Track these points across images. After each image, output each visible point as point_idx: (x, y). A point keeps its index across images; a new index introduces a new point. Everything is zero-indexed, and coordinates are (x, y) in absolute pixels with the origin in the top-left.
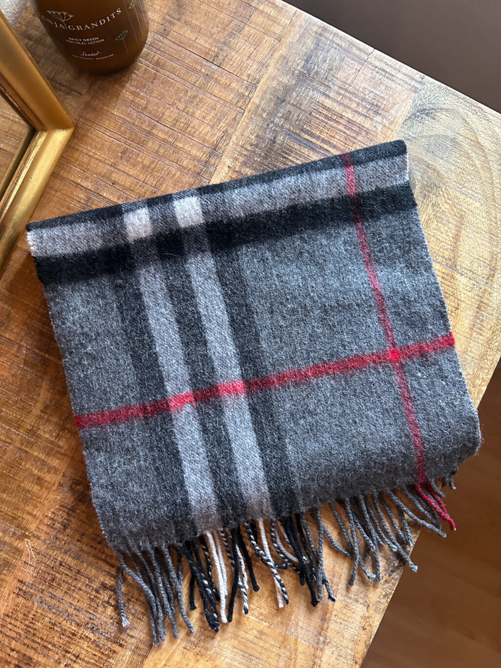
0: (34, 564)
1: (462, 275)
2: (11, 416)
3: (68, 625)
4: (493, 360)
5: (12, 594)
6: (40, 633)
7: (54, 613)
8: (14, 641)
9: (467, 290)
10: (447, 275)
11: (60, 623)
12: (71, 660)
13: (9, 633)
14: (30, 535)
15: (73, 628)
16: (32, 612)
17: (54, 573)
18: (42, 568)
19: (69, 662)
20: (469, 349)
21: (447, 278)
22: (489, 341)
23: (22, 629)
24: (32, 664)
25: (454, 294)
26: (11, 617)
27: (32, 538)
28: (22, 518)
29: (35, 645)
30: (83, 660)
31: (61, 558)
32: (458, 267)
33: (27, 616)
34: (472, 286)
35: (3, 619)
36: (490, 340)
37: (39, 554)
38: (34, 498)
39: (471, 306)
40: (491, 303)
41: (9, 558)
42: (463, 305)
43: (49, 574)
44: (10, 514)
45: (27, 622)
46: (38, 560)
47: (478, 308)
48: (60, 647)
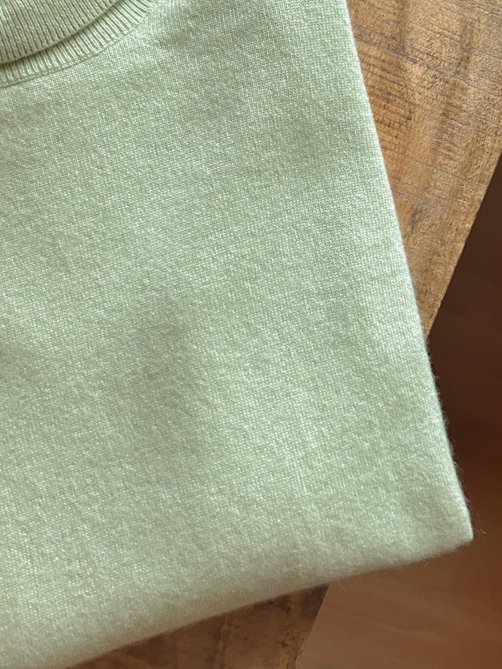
1: (415, 63)
4: (473, 198)
9: (425, 87)
10: (391, 64)
20: (432, 184)
21: (389, 69)
22: (465, 169)
25: (403, 94)
32: (408, 50)
34: (431, 80)
36: (466, 167)
39: (432, 112)
40: (465, 106)
42: (418, 112)
47: (443, 114)
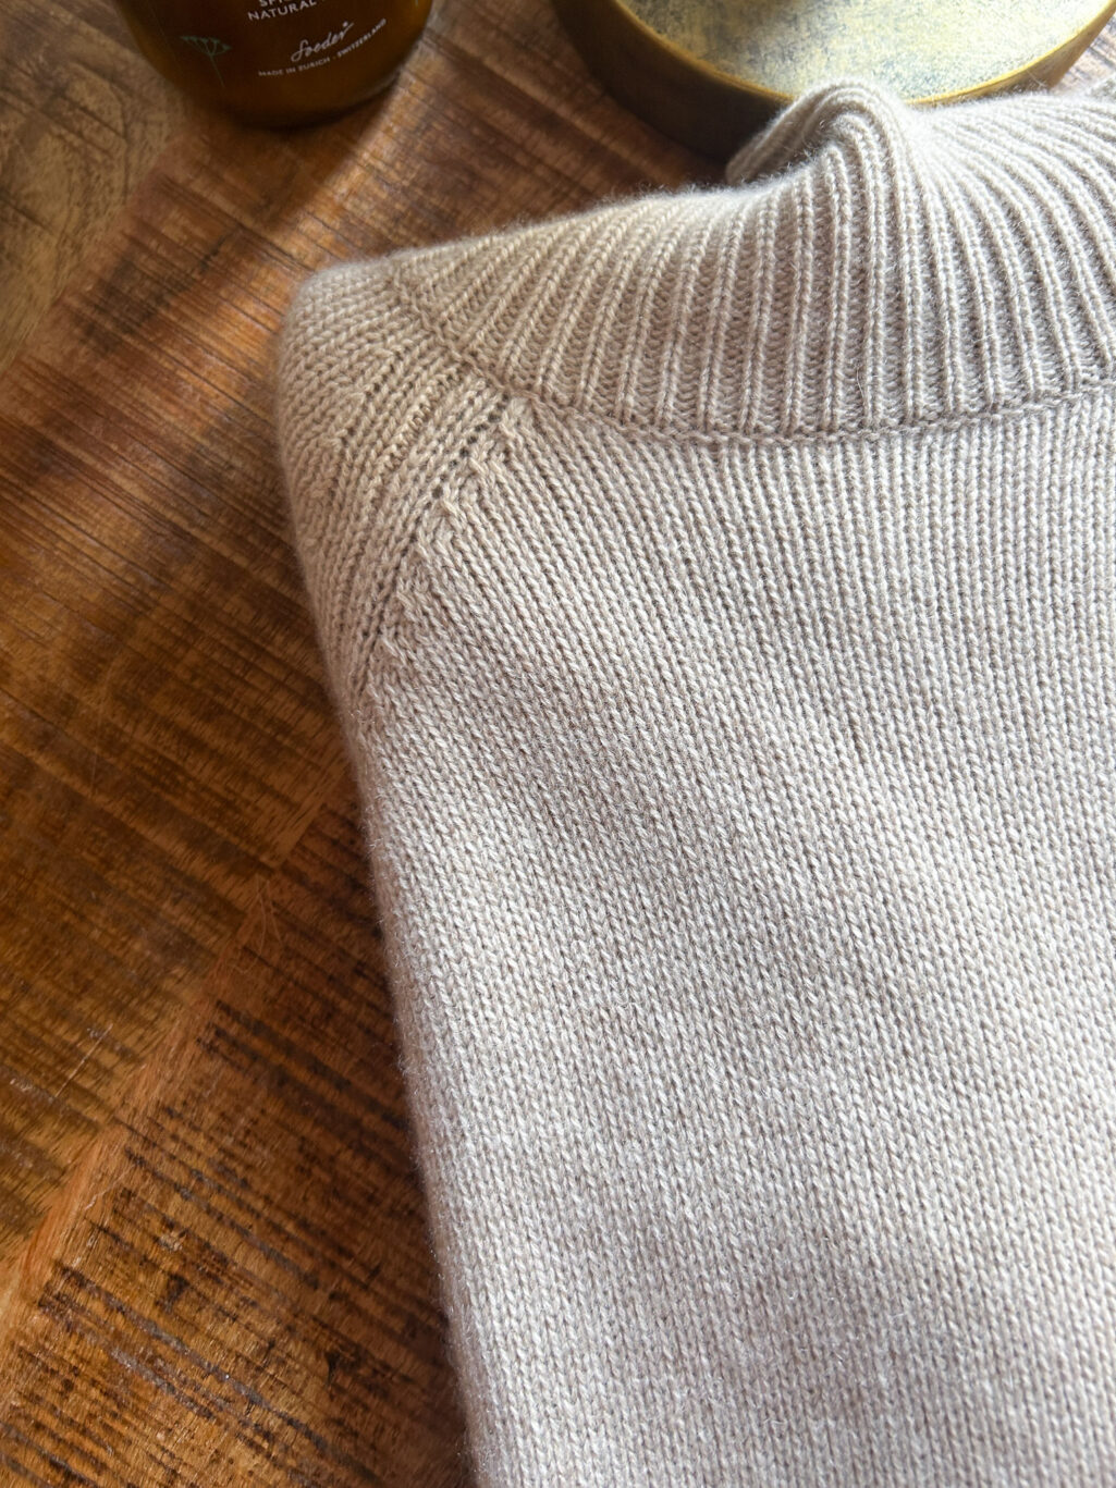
0: (275, 959)
2: (257, 488)
3: (358, 1164)
5: (191, 1045)
6: (264, 1180)
7: (317, 1123)
8: (177, 1198)
11: (332, 1159)
12: (353, 1280)
13: (165, 1168)
14: (273, 864)
15: (372, 1178)
16: (249, 1109)
17: (332, 994)
18: (299, 974)
19: (346, 1286)
23: (209, 1161)
24: (225, 1279)
26: (180, 1116)
27: (278, 876)
28: (256, 809)
29: (243, 1219)
30: (392, 1286)
31: (362, 950)
33: (231, 1121)
35: (153, 1122)
37: (293, 928)
38: (300, 751)
41: (198, 928)
43: (316, 996)
44: (218, 788)
45: (228, 1141)
46: (287, 949)
48: (323, 1233)
